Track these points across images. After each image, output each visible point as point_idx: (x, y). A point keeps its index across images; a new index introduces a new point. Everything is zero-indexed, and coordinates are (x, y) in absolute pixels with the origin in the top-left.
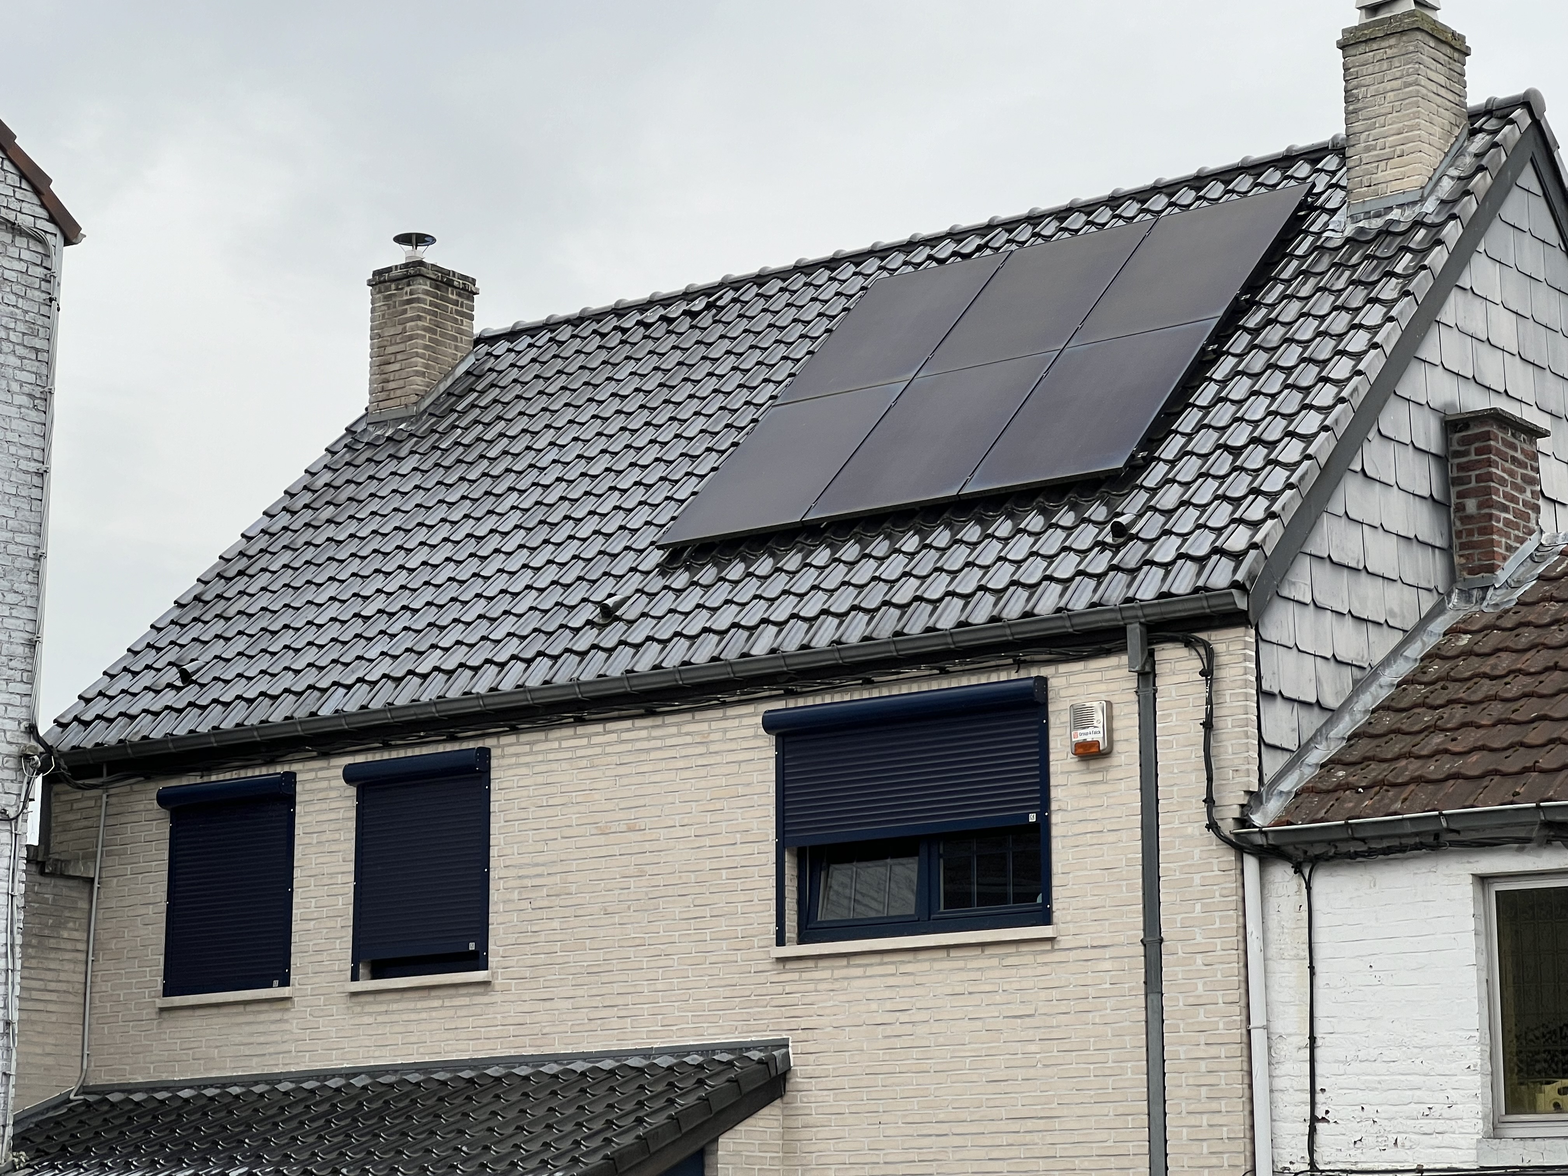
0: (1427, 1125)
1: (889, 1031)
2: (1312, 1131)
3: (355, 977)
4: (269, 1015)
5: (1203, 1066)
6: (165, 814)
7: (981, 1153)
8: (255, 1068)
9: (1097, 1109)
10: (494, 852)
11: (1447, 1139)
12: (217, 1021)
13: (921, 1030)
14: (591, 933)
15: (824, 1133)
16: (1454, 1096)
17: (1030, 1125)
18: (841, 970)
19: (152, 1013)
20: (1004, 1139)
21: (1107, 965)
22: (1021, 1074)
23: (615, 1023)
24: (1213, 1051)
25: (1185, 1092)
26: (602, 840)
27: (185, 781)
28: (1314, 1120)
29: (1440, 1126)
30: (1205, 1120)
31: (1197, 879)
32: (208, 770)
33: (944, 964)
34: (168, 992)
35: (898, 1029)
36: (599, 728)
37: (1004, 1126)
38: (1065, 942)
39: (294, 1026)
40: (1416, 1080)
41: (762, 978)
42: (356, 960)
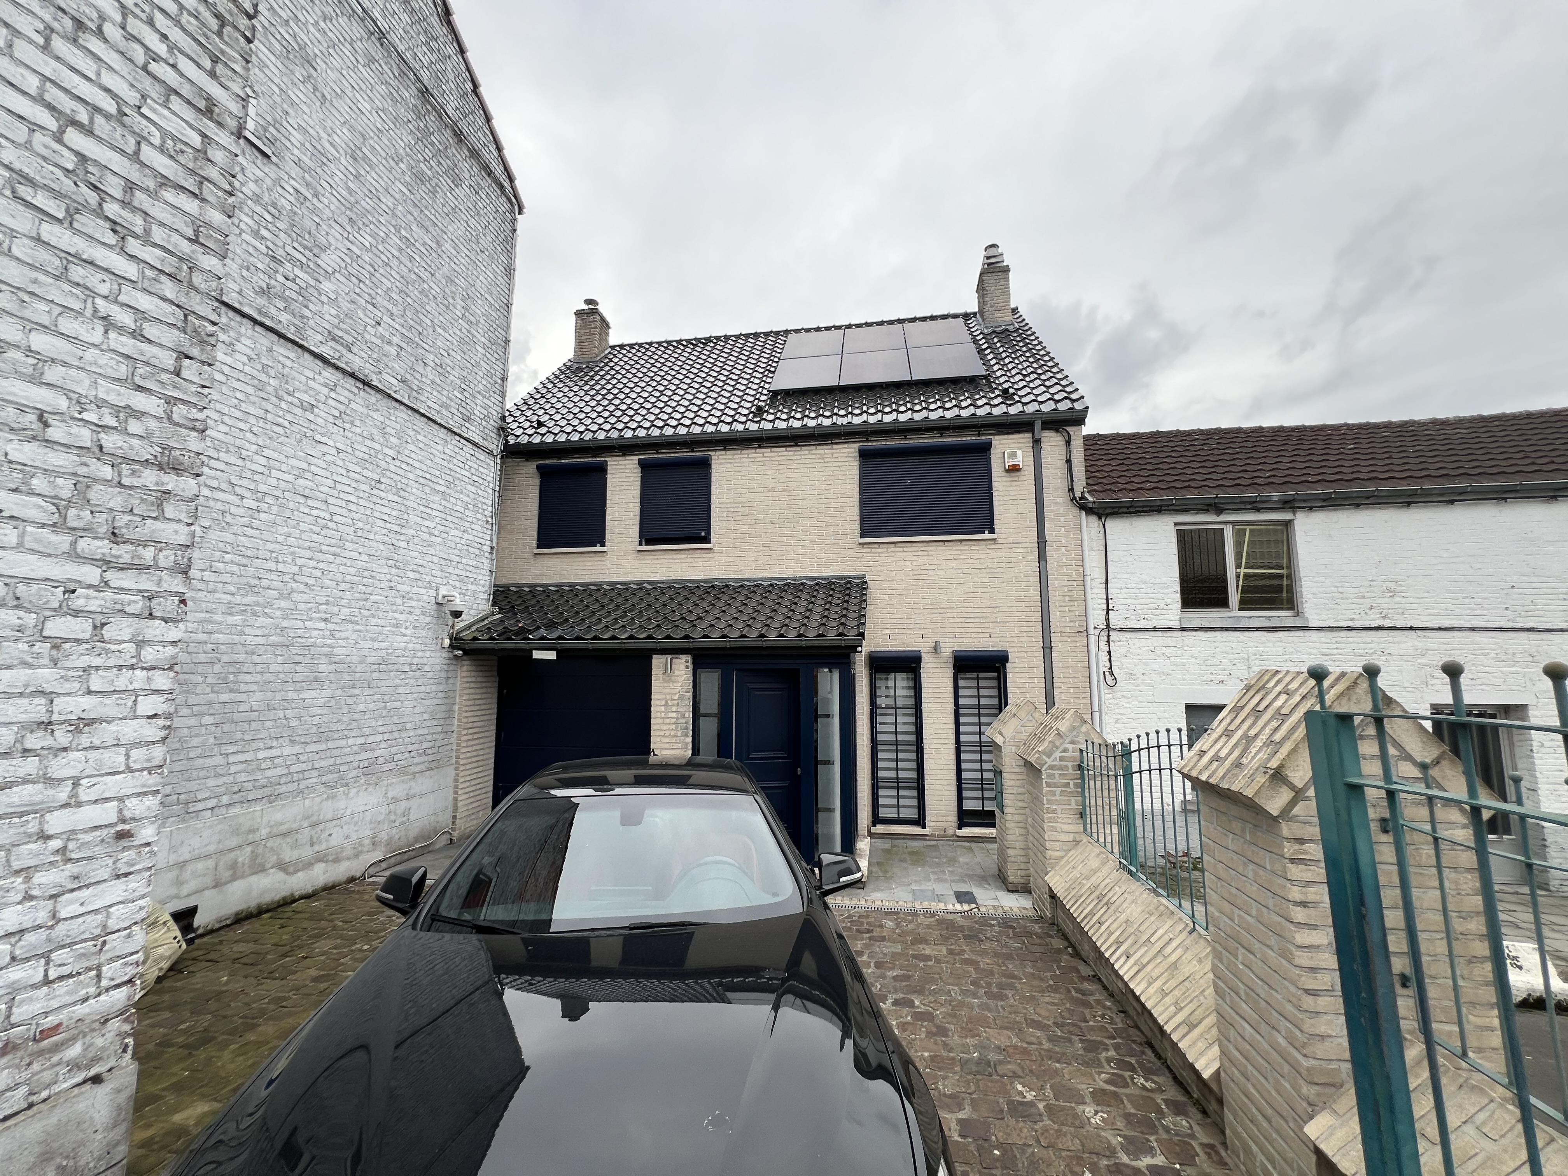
0: (1157, 612)
1: (915, 573)
2: (1108, 613)
3: (640, 544)
4: (597, 558)
5: (1066, 589)
6: (537, 475)
7: (962, 620)
8: (587, 579)
9: (1017, 604)
10: (713, 497)
11: (1166, 617)
12: (566, 560)
13: (931, 573)
14: (764, 530)
15: (885, 611)
16: (1169, 601)
17: (985, 610)
18: (891, 548)
19: (531, 555)
20: (972, 615)
21: (1021, 550)
22: (979, 590)
23: (777, 566)
24: (1071, 583)
25: (1058, 598)
26: (770, 494)
27: (547, 462)
28: (1108, 610)
29: (1163, 612)
30: (1067, 609)
31: (1062, 519)
32: (560, 459)
33: (941, 548)
34: (539, 547)
35: (920, 572)
36: (768, 450)
37: (972, 610)
38: (1000, 541)
39: (608, 563)
40: (1152, 596)
41: (852, 551)
42: (641, 537)
